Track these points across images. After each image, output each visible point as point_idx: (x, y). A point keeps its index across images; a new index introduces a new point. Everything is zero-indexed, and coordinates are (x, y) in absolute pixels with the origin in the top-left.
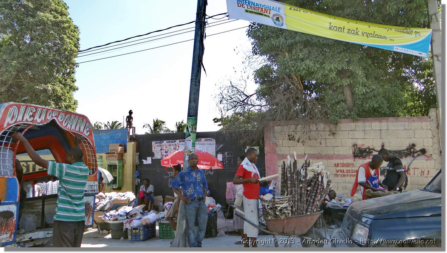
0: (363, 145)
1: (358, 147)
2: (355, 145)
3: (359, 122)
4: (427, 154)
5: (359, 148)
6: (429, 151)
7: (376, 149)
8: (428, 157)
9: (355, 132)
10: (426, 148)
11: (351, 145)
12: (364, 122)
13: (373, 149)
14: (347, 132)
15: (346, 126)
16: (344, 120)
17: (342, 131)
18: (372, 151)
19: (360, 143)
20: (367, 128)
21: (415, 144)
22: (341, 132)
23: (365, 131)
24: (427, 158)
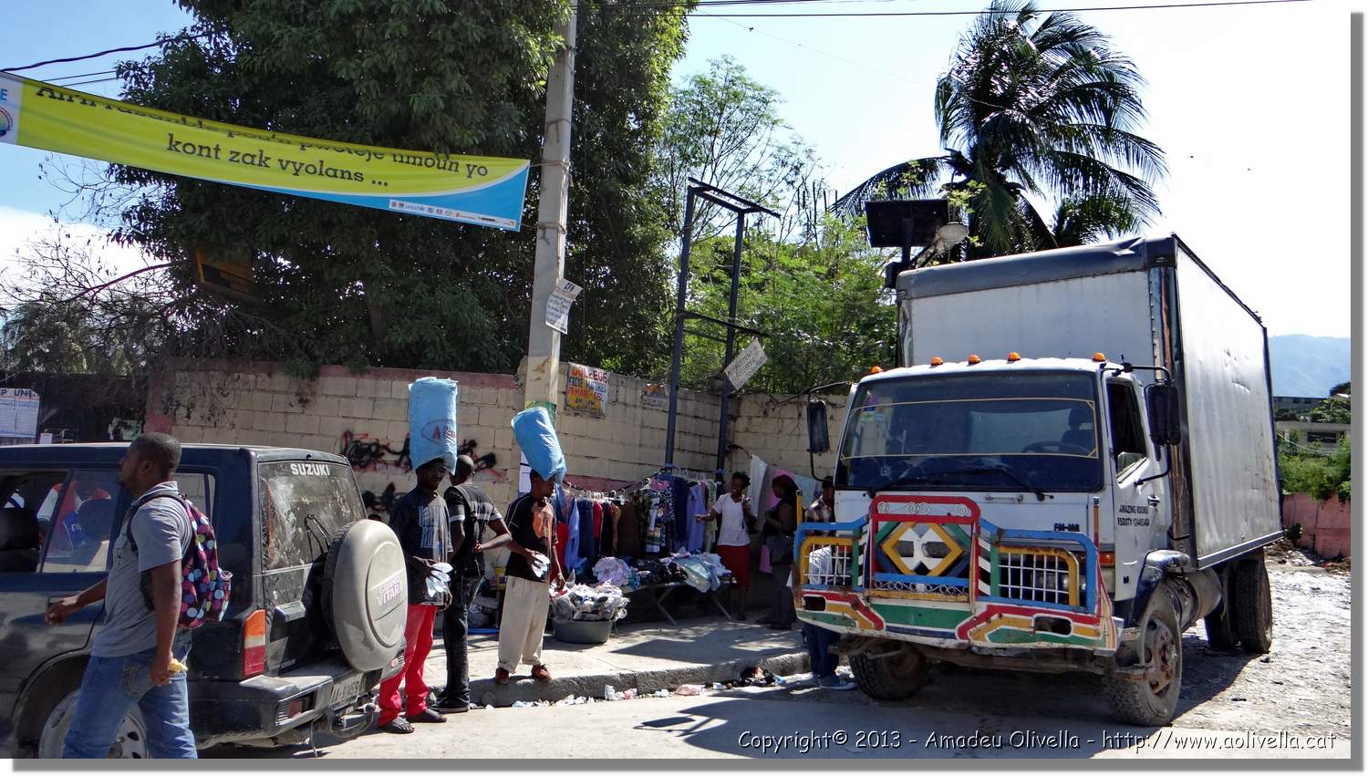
0: (367, 435)
1: (356, 438)
2: (347, 435)
3: (367, 375)
4: (497, 468)
5: (357, 441)
6: (504, 461)
7: (392, 447)
8: (499, 475)
9: (354, 401)
10: (496, 452)
11: (340, 434)
12: (377, 377)
13: (386, 447)
14: (337, 399)
15: (335, 383)
16: (333, 369)
17: (327, 396)
18: (384, 451)
19: (359, 429)
20: (382, 394)
21: (477, 441)
22: (324, 398)
23: (374, 399)
24: (495, 478)
